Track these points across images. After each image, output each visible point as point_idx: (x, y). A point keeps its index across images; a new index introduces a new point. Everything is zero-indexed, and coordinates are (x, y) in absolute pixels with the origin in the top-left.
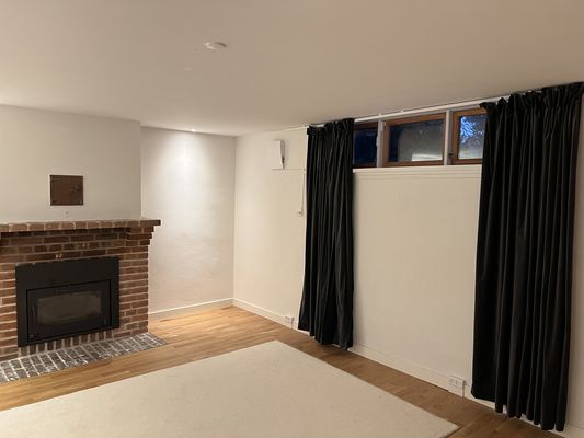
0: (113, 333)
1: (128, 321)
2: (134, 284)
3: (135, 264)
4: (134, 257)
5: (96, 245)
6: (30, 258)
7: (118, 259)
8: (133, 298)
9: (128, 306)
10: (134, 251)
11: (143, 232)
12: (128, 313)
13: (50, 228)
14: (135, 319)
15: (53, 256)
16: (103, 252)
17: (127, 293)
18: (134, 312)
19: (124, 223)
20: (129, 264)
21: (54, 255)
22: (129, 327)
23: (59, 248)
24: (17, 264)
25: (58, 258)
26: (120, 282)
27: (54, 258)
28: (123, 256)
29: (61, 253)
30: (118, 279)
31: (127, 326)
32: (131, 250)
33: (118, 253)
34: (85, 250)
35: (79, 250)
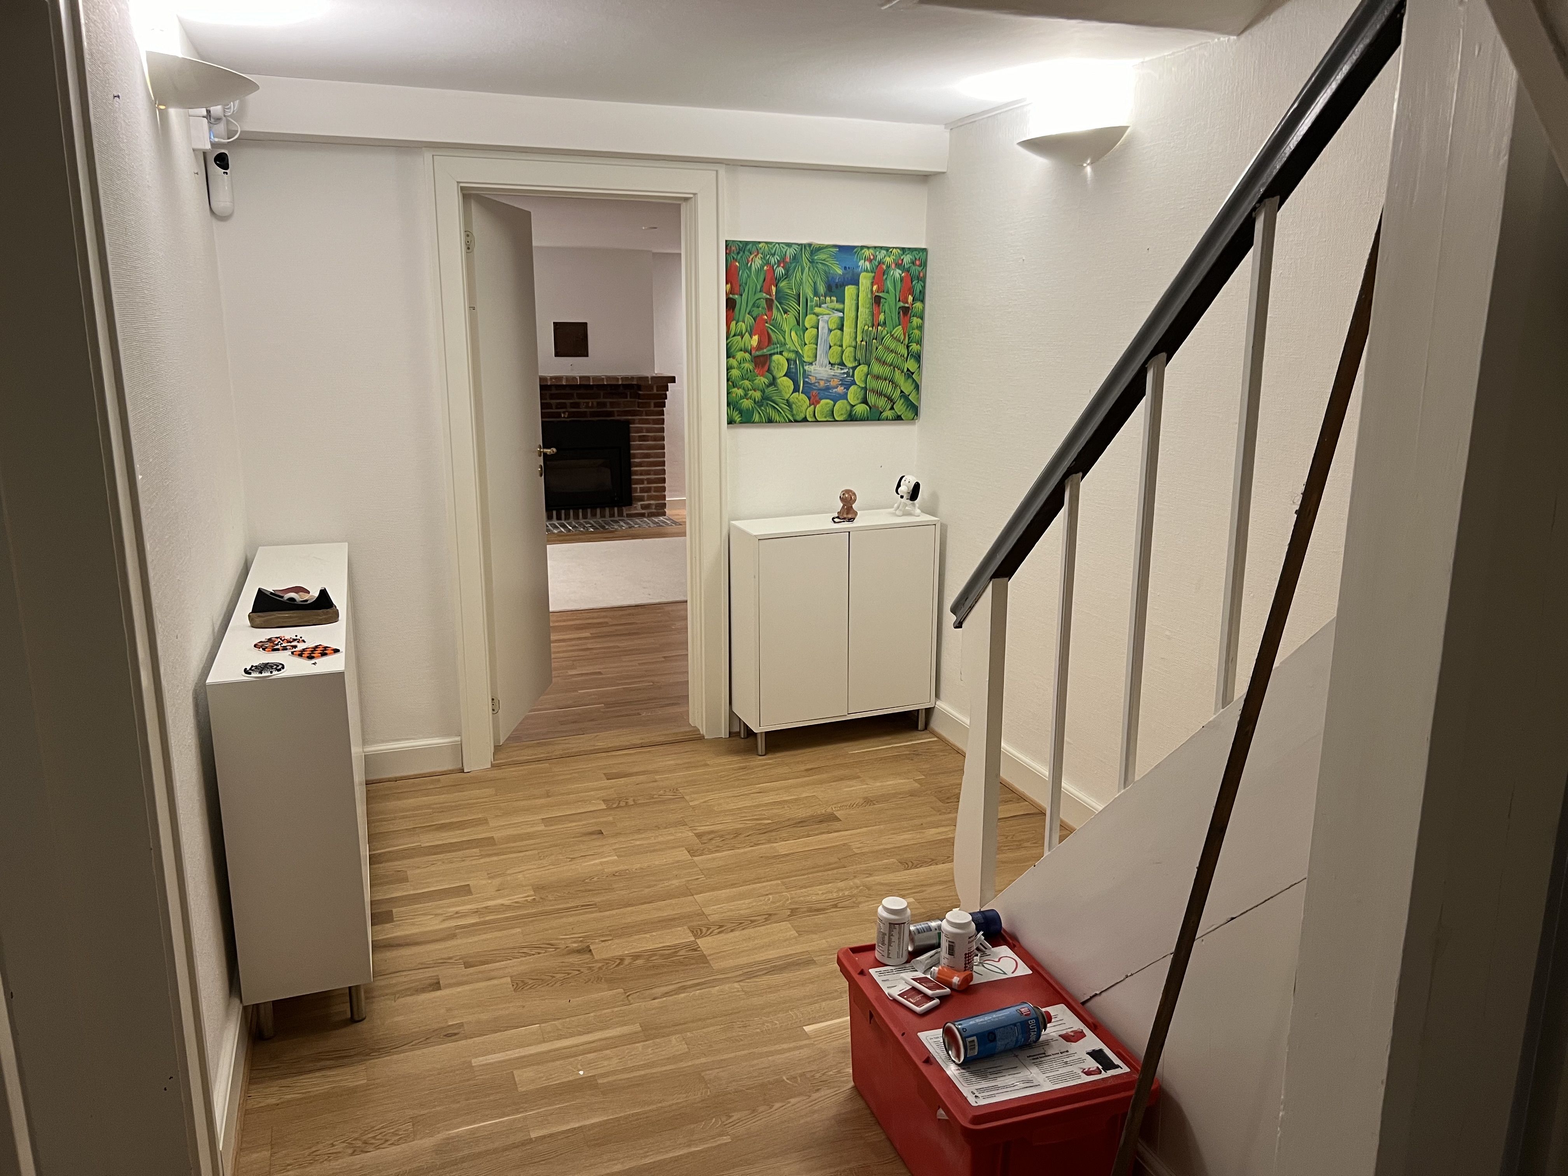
0: (626, 511)
1: (641, 499)
2: (647, 456)
3: (648, 430)
4: (647, 422)
5: (604, 405)
7: (628, 422)
8: (648, 473)
9: (641, 482)
10: (647, 415)
11: (655, 391)
12: (643, 490)
13: (554, 382)
14: (650, 498)
16: (610, 414)
17: (640, 465)
18: (648, 490)
19: (632, 378)
20: (640, 430)
21: (560, 413)
22: (644, 507)
23: (563, 406)
25: (564, 417)
26: (632, 452)
27: (560, 416)
28: (634, 420)
29: (567, 412)
30: (629, 447)
31: (641, 505)
32: (644, 413)
33: (629, 416)
34: (591, 410)
35: (585, 410)
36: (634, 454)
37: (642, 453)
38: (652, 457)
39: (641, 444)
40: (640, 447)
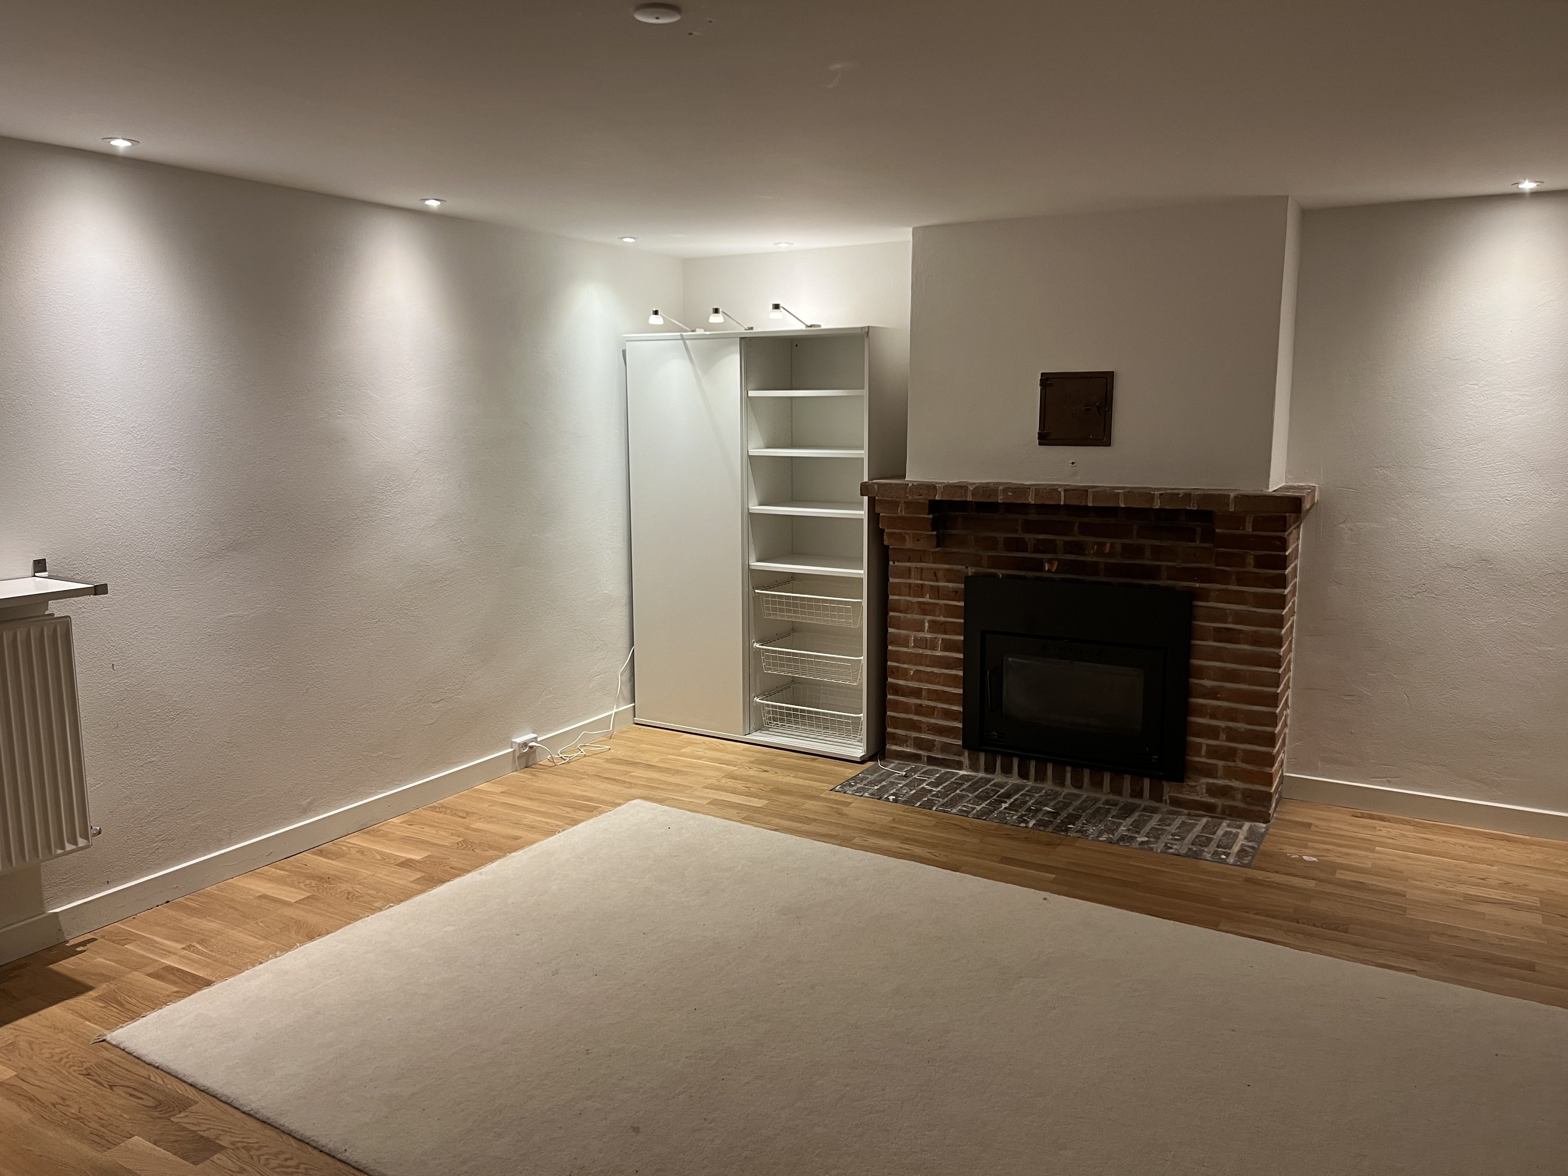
0: (1169, 790)
1: (1210, 772)
2: (1232, 676)
3: (1240, 619)
4: (1239, 598)
5: (1138, 551)
6: (995, 562)
7: (1195, 595)
8: (1230, 715)
9: (1213, 732)
10: (1240, 582)
11: (1249, 529)
12: (1213, 752)
13: (1011, 498)
14: (1230, 773)
15: (1038, 565)
16: (1152, 572)
17: (1213, 694)
18: (1229, 754)
20: (1221, 616)
21: (1041, 562)
22: (1212, 791)
23: (1048, 547)
24: (971, 571)
25: (1049, 571)
26: (1195, 662)
27: (1042, 569)
28: (1208, 590)
29: (1057, 560)
30: (1188, 652)
31: (1208, 784)
32: (1234, 577)
33: (1196, 581)
34: (1110, 560)
35: (1096, 559)
36: (1200, 668)
37: (1220, 668)
38: (1244, 681)
39: (1218, 648)
40: (1216, 655)
